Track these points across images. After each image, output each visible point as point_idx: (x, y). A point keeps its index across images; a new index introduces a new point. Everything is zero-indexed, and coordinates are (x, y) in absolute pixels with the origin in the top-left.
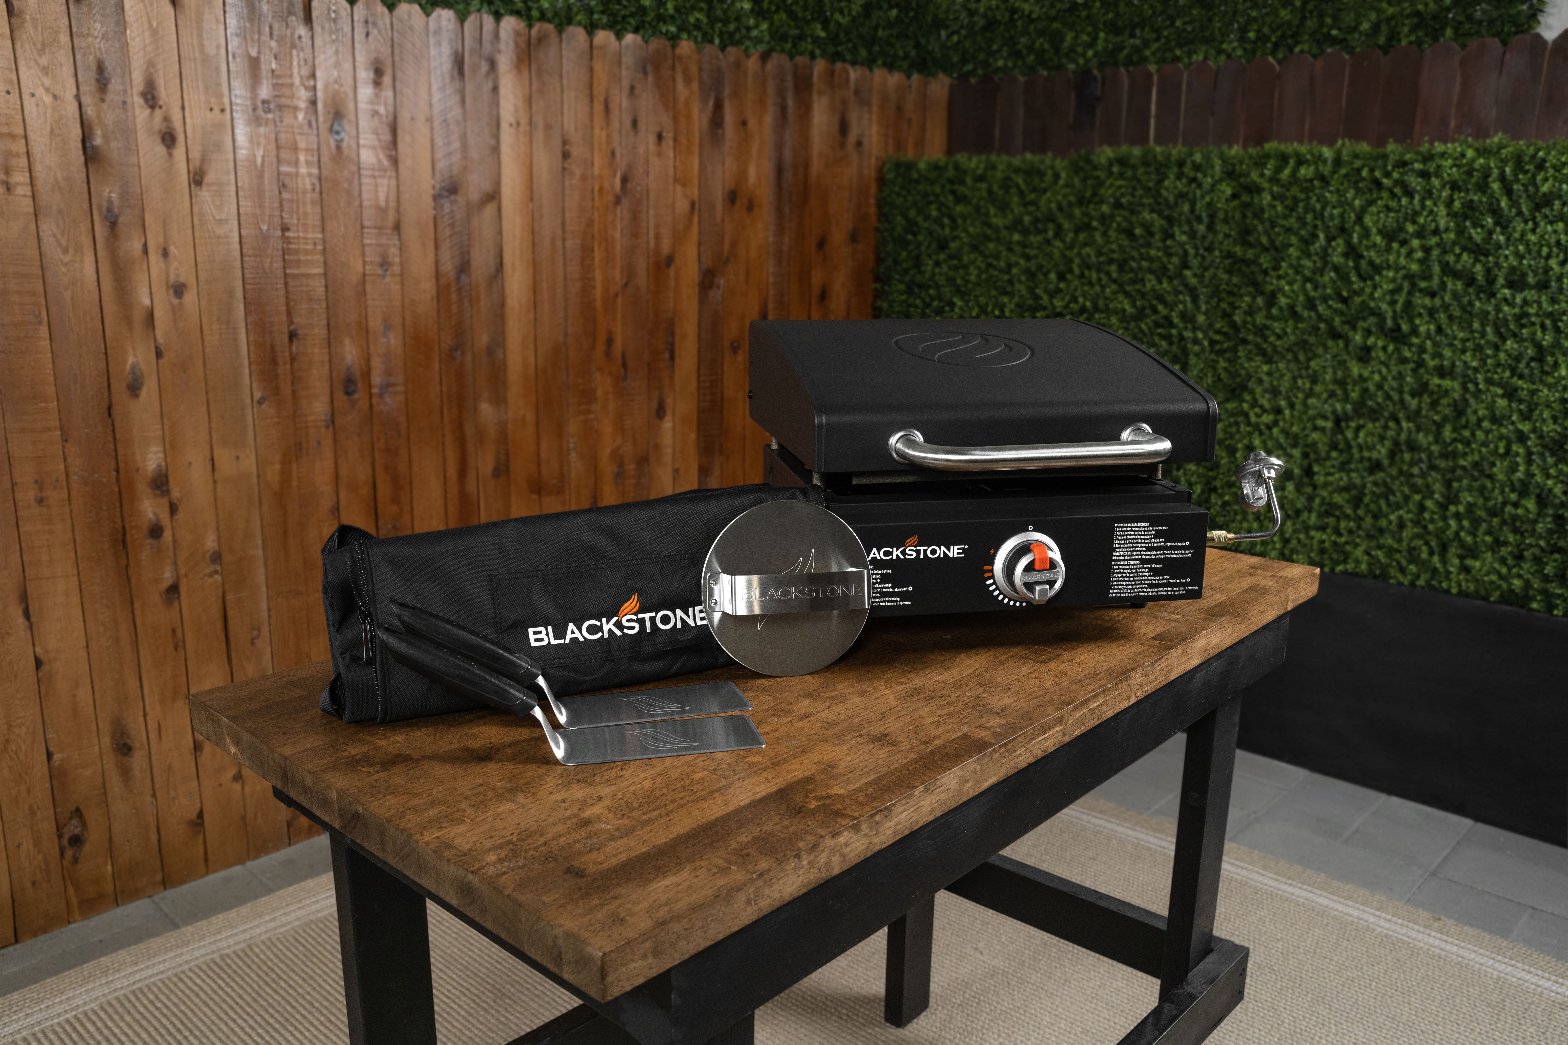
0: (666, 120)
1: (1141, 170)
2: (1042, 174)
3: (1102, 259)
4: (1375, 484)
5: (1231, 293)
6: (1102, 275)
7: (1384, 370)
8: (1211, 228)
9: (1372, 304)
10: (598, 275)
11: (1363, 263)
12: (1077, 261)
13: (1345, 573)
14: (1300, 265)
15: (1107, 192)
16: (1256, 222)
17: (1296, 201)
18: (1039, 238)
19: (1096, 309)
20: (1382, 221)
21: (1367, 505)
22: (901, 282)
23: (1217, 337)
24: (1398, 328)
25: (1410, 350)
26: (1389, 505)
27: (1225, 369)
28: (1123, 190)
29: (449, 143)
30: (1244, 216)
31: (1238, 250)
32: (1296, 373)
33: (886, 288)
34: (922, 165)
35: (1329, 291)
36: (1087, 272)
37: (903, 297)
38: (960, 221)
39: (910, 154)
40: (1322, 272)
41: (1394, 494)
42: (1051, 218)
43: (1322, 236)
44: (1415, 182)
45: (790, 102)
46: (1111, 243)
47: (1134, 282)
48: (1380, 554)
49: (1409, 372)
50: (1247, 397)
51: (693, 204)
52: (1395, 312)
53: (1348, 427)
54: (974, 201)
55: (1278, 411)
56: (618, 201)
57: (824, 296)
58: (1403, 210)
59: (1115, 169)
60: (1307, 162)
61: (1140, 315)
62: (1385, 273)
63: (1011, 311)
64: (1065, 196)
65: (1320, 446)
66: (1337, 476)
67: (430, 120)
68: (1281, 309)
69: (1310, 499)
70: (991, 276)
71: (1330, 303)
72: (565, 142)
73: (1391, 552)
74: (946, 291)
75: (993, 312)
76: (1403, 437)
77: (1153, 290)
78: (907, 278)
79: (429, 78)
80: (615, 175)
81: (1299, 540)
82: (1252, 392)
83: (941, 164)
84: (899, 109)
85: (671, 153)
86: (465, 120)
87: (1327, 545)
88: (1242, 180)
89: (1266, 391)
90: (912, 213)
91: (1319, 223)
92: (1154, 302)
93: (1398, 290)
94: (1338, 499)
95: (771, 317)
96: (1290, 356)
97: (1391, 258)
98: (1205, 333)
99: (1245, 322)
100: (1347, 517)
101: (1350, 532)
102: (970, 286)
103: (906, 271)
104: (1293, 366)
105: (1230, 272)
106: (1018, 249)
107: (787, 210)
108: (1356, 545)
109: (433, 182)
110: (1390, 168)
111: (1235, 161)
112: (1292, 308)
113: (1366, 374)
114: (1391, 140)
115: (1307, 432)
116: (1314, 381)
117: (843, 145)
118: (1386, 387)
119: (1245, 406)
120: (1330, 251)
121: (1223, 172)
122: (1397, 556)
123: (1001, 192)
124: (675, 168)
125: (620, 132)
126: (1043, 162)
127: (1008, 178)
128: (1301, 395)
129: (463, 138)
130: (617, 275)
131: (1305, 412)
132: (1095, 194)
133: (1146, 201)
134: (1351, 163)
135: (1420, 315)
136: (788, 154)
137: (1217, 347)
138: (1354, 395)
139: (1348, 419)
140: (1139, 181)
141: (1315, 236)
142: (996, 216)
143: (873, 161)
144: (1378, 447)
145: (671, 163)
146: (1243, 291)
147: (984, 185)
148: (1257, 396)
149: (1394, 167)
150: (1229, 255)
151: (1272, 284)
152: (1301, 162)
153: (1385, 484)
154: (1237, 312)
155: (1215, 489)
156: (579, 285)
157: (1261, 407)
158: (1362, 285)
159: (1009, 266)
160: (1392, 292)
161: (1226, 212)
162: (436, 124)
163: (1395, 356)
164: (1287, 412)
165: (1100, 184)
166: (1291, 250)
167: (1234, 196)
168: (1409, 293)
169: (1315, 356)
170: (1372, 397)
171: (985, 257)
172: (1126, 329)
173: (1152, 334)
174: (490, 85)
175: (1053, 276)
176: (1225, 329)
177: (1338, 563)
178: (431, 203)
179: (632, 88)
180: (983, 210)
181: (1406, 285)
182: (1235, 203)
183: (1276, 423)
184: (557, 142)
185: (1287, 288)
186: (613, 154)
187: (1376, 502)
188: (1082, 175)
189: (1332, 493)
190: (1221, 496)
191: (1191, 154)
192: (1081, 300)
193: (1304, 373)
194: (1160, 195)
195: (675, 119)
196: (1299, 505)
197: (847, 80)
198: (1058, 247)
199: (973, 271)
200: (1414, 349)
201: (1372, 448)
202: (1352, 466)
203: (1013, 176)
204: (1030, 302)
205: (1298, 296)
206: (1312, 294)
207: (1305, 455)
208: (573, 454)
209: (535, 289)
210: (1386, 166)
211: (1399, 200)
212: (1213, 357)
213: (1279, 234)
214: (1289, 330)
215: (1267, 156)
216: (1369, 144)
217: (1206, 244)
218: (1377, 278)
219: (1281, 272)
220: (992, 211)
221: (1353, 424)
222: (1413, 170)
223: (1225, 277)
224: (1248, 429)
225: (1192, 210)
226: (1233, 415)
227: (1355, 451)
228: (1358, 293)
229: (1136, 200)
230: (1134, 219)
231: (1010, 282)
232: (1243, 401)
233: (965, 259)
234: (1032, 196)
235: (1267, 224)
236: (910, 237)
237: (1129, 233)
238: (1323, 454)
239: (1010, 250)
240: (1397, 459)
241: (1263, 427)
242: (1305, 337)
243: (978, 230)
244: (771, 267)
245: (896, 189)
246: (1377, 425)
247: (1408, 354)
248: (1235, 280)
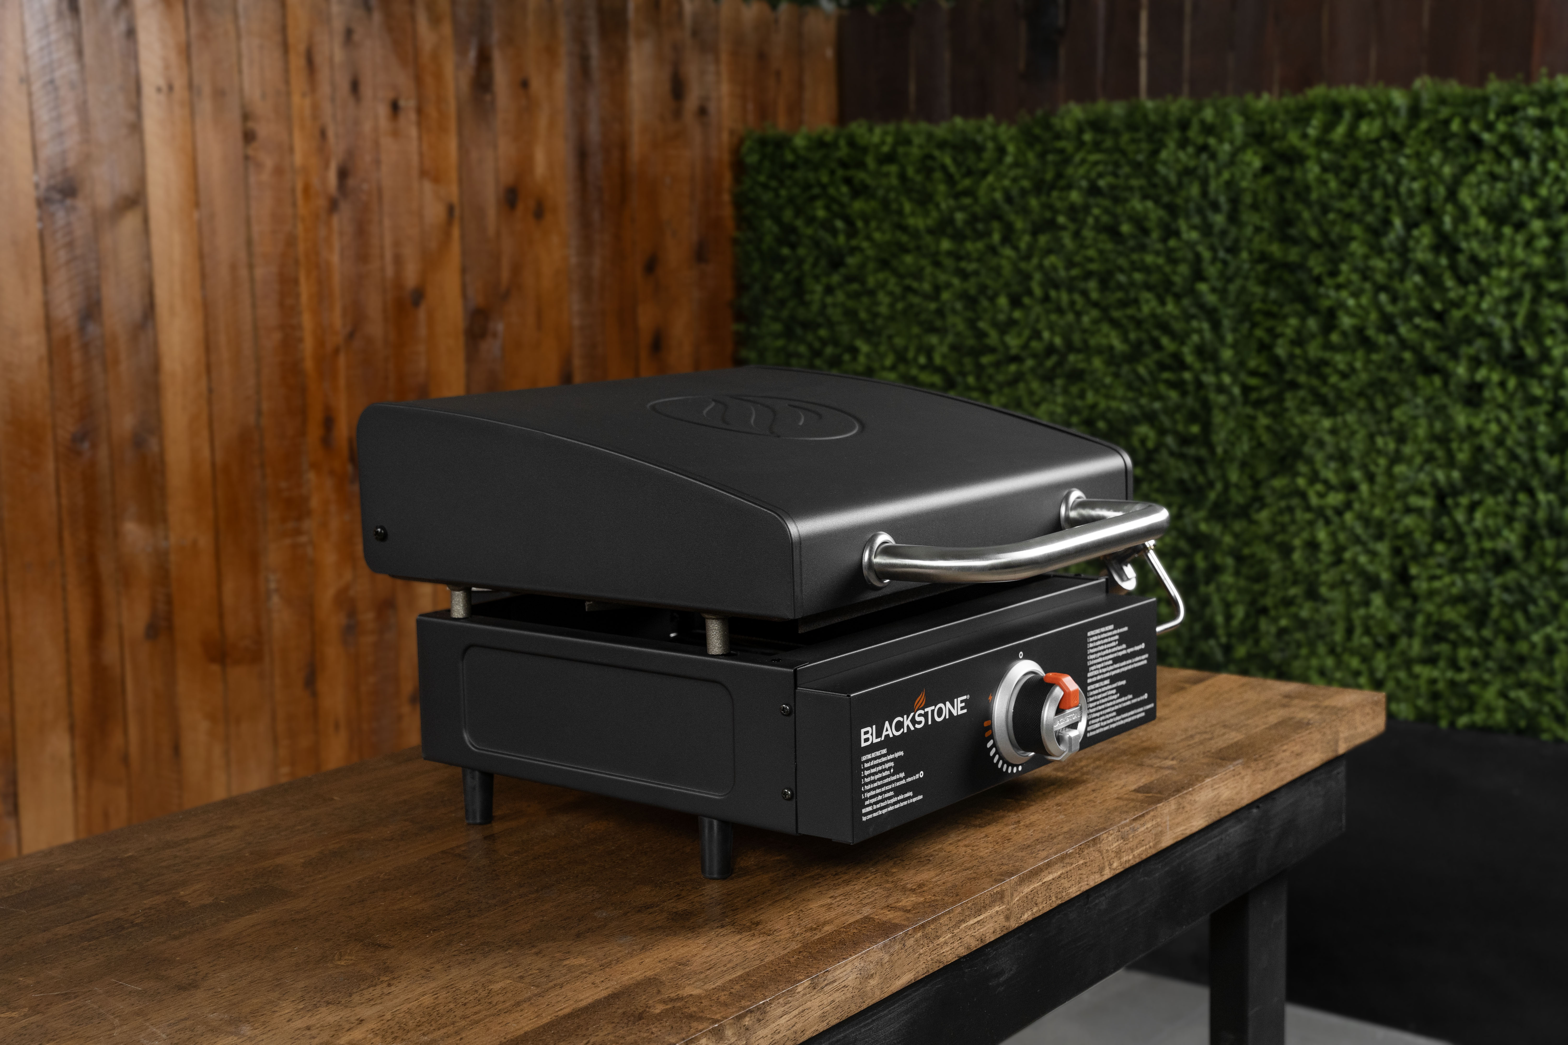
0: (403, 80)
1: (1125, 138)
2: (979, 149)
3: (1075, 272)
4: (1506, 588)
5: (1269, 314)
6: (1077, 297)
7: (1504, 417)
8: (1233, 218)
9: (1479, 319)
10: (307, 320)
11: (1462, 259)
12: (1038, 276)
13: (1472, 727)
14: (1369, 268)
15: (1076, 172)
16: (1299, 207)
17: (1356, 171)
18: (980, 245)
19: (1070, 347)
20: (1485, 197)
21: (1496, 622)
22: (775, 319)
23: (1253, 381)
24: (1519, 354)
25: (1541, 384)
26: (1529, 619)
27: (1268, 428)
28: (1100, 168)
29: (59, 118)
30: (1282, 199)
31: (1275, 249)
32: (1373, 428)
33: (754, 330)
34: (799, 142)
35: (1414, 303)
36: (1053, 293)
37: (780, 343)
38: (860, 224)
39: (781, 125)
40: (1401, 275)
41: (1534, 602)
42: (995, 214)
43: (1397, 222)
44: (1531, 136)
45: (594, 51)
46: (1087, 247)
47: (1123, 304)
48: (1522, 696)
49: (1543, 418)
50: (1303, 468)
51: (450, 209)
52: (1514, 330)
53: (1457, 505)
54: (881, 193)
55: (1351, 487)
56: (333, 206)
57: (658, 344)
58: (1516, 178)
59: (1087, 137)
60: (1370, 115)
61: (1135, 354)
62: (1495, 272)
63: (944, 357)
64: (1015, 180)
65: (1417, 535)
66: (1447, 580)
67: (25, 80)
68: (1344, 334)
69: (1410, 616)
70: (911, 306)
71: (1417, 320)
72: (246, 117)
73: (1539, 691)
74: (845, 330)
75: (915, 359)
76: (1541, 515)
77: (1153, 315)
78: (785, 313)
79: (22, 15)
80: (326, 166)
81: (1398, 682)
82: (1310, 461)
83: (828, 138)
84: (762, 57)
85: (413, 132)
86: (84, 82)
87: (1441, 686)
88: (1276, 145)
89: (1330, 458)
90: (788, 215)
91: (1393, 203)
92: (1156, 333)
93: (1516, 296)
94: (1451, 614)
95: (578, 378)
96: (1362, 403)
97: (1503, 250)
98: (1234, 375)
99: (1292, 356)
100: (1468, 642)
101: (1475, 664)
102: (880, 322)
103: (782, 303)
104: (1367, 418)
105: (1265, 282)
106: (948, 262)
107: (596, 216)
108: (1485, 684)
109: (35, 178)
110: (1492, 116)
111: (1265, 117)
112: (1360, 331)
113: (1477, 423)
114: (1492, 76)
115: (1396, 516)
116: (1401, 437)
117: (678, 113)
118: (1509, 442)
119: (1301, 482)
120: (1411, 244)
121: (1247, 134)
122: (1550, 697)
123: (919, 178)
124: (421, 155)
125: (333, 100)
126: (980, 130)
127: (930, 157)
128: (1383, 461)
129: (83, 109)
130: (337, 320)
131: (1391, 487)
132: (1059, 175)
133: (1135, 182)
134: (1435, 112)
135: (1552, 332)
136: (594, 130)
137: (1254, 396)
138: (1463, 457)
139: (1455, 492)
140: (1124, 153)
141: (1387, 223)
142: (913, 214)
143: (725, 137)
144: (1506, 533)
145: (413, 146)
146: (1287, 309)
147: (893, 169)
148: (1319, 466)
149: (1498, 115)
150: (1263, 257)
151: (1329, 296)
152: (1361, 113)
153: (1521, 589)
154: (1280, 341)
155: (1264, 611)
156: (277, 336)
157: (1326, 482)
158: (1461, 291)
159: (937, 289)
160: (1509, 300)
161: (1255, 194)
162: (36, 86)
163: (1519, 395)
164: (1364, 488)
165: (1067, 160)
166: (1354, 246)
167: (1266, 169)
168: (1535, 300)
169: (1400, 401)
170: (1490, 458)
171: (900, 276)
172: (1116, 375)
173: (1156, 380)
174: (122, 27)
175: (1003, 301)
176: (1264, 368)
177: (1459, 712)
178: (34, 212)
179: (349, 33)
180: (894, 206)
181: (1528, 291)
182: (1268, 179)
183: (1348, 505)
184: (234, 116)
185: (1351, 302)
186: (323, 134)
187: (1510, 617)
188: (1038, 148)
189: (1440, 607)
190: (1275, 620)
191: (1198, 109)
192: (1046, 335)
193: (1384, 427)
194: (1155, 173)
195: (418, 80)
196: (1393, 627)
197: (680, 14)
198: (1008, 258)
199: (883, 297)
200: (1547, 383)
201: (1495, 535)
202: (1469, 564)
203: (937, 153)
204: (971, 342)
205: (1367, 313)
206: (1389, 309)
207: (1397, 551)
208: (276, 599)
209: (208, 345)
210: (1485, 113)
211: (1509, 163)
212: (1249, 410)
213: (1333, 223)
214: (1358, 365)
215: (1311, 108)
216: (1462, 81)
217: (1228, 242)
218: (1484, 280)
219: (1341, 279)
220: (908, 207)
221: (1464, 501)
222: (1526, 119)
223: (1258, 290)
224: (1308, 516)
225: (1204, 194)
226: (1283, 496)
227: (1470, 540)
228: (1458, 304)
229: (1121, 182)
230: (1119, 210)
231: (940, 313)
232: (1296, 474)
233: (871, 281)
234: (967, 182)
235: (1317, 209)
236: (785, 251)
237: (1113, 232)
238: (1423, 548)
239: (937, 264)
240: (1536, 549)
241: (1329, 513)
242: (1383, 374)
243: (888, 237)
244: (574, 303)
245: (762, 178)
246: (1501, 499)
247: (1537, 390)
248: (1273, 294)
